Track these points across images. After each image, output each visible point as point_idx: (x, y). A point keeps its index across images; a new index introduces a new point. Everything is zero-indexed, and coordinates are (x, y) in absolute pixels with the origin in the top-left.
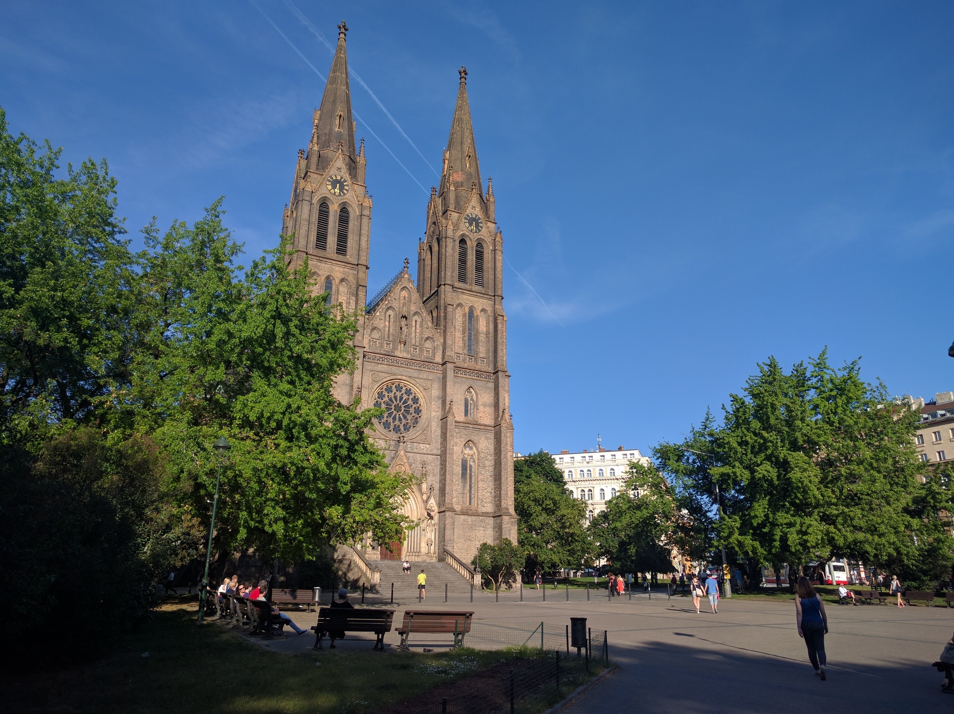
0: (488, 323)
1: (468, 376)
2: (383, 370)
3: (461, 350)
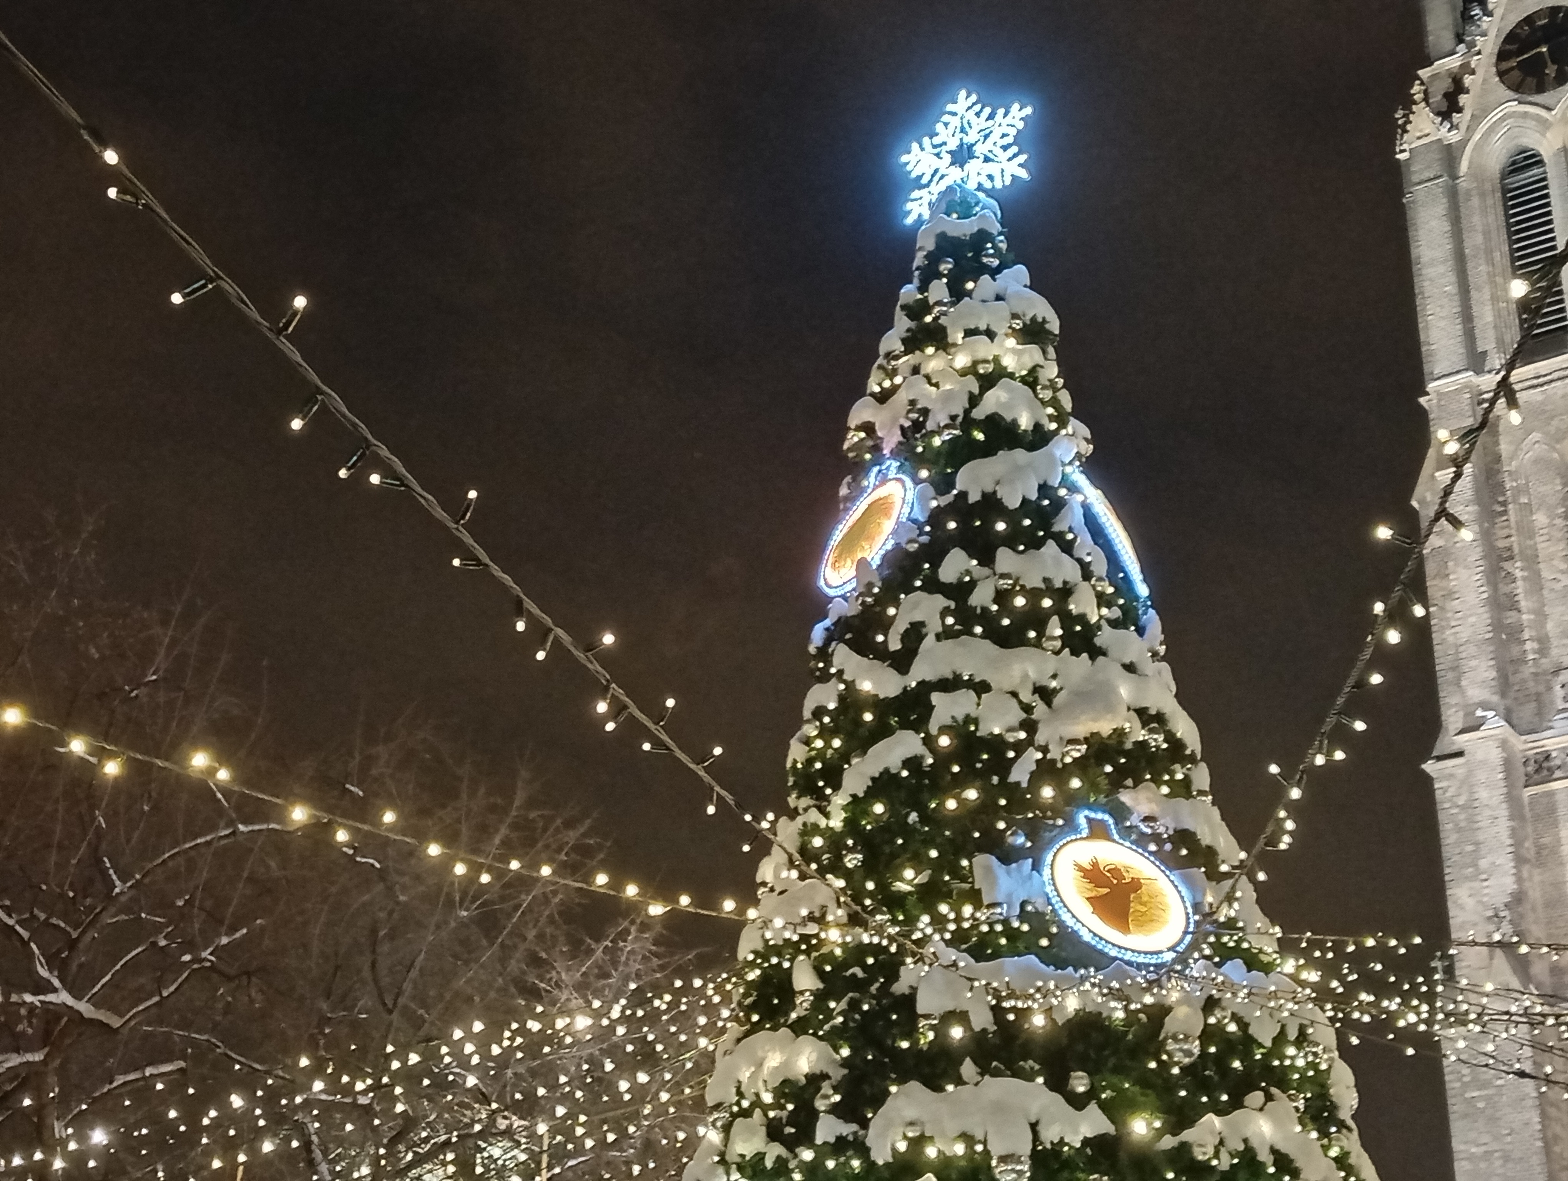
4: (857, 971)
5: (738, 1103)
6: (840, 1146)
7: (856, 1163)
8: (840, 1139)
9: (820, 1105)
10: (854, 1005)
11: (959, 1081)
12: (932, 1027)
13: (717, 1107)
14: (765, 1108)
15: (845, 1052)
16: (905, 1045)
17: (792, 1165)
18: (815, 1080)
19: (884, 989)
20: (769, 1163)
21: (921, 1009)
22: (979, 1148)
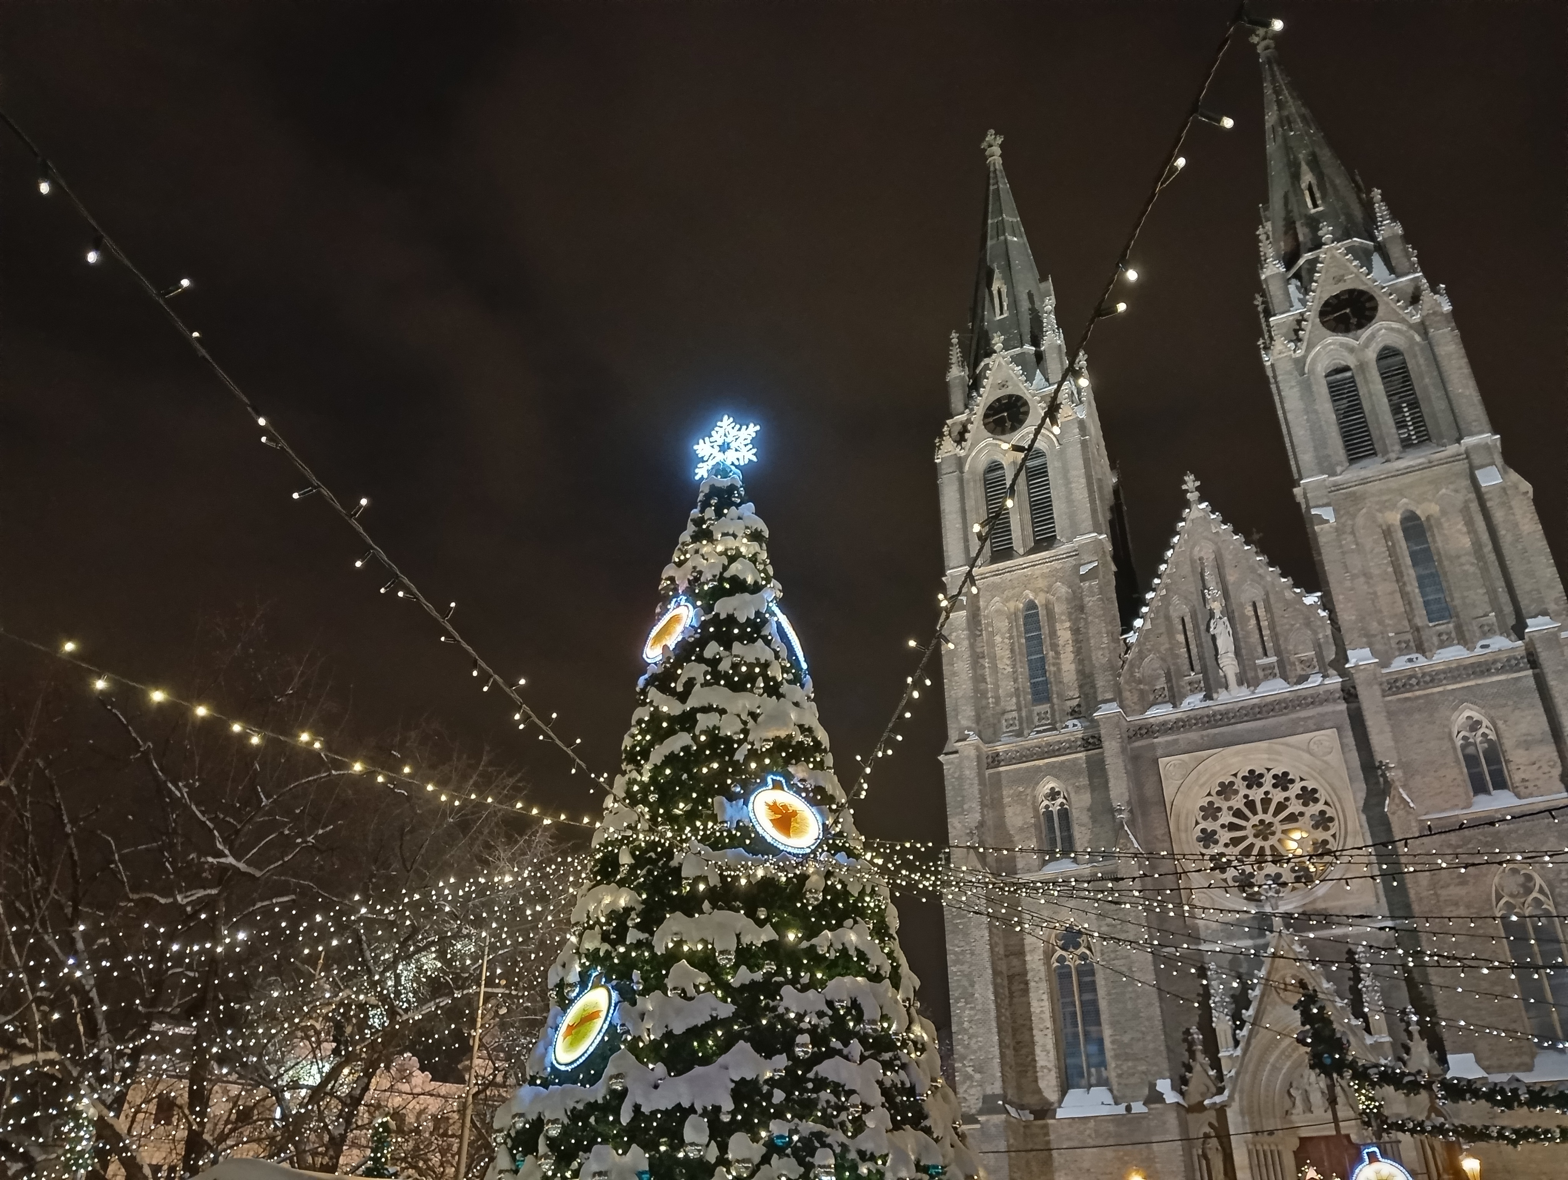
0: (1469, 523)
3: (1406, 623)
4: (653, 855)
5: (588, 922)
6: (639, 945)
7: (646, 954)
8: (639, 942)
9: (630, 923)
10: (650, 872)
11: (701, 912)
12: (689, 884)
13: (577, 924)
14: (601, 925)
15: (644, 896)
16: (675, 893)
17: (613, 955)
18: (628, 910)
19: (666, 864)
20: (601, 954)
21: (683, 875)
22: (710, 946)
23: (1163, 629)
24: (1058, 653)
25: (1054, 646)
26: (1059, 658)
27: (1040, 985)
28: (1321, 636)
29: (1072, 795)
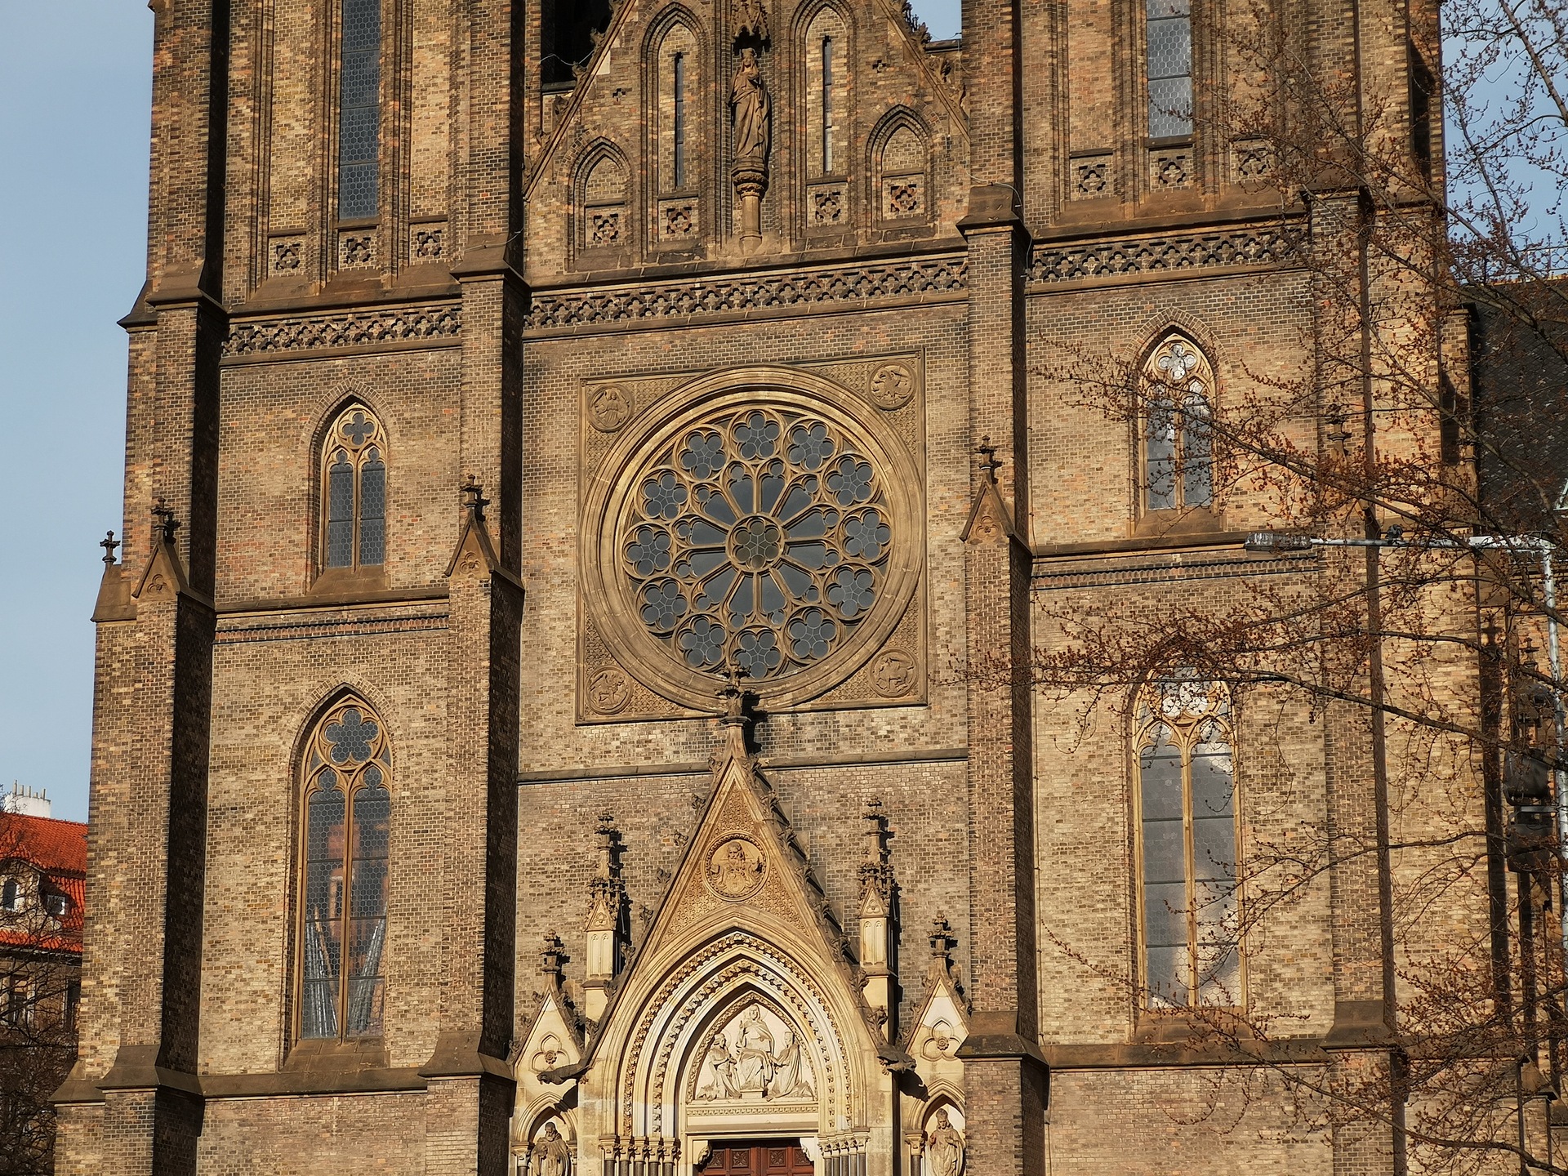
1: (1146, 273)
2: (645, 361)
3: (1107, 129)
23: (632, 81)
24: (408, 105)
25: (402, 89)
26: (408, 118)
27: (274, 830)
28: (937, 138)
29: (394, 437)
